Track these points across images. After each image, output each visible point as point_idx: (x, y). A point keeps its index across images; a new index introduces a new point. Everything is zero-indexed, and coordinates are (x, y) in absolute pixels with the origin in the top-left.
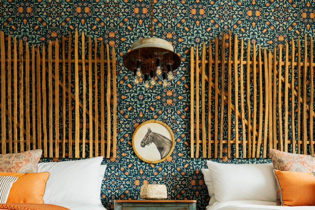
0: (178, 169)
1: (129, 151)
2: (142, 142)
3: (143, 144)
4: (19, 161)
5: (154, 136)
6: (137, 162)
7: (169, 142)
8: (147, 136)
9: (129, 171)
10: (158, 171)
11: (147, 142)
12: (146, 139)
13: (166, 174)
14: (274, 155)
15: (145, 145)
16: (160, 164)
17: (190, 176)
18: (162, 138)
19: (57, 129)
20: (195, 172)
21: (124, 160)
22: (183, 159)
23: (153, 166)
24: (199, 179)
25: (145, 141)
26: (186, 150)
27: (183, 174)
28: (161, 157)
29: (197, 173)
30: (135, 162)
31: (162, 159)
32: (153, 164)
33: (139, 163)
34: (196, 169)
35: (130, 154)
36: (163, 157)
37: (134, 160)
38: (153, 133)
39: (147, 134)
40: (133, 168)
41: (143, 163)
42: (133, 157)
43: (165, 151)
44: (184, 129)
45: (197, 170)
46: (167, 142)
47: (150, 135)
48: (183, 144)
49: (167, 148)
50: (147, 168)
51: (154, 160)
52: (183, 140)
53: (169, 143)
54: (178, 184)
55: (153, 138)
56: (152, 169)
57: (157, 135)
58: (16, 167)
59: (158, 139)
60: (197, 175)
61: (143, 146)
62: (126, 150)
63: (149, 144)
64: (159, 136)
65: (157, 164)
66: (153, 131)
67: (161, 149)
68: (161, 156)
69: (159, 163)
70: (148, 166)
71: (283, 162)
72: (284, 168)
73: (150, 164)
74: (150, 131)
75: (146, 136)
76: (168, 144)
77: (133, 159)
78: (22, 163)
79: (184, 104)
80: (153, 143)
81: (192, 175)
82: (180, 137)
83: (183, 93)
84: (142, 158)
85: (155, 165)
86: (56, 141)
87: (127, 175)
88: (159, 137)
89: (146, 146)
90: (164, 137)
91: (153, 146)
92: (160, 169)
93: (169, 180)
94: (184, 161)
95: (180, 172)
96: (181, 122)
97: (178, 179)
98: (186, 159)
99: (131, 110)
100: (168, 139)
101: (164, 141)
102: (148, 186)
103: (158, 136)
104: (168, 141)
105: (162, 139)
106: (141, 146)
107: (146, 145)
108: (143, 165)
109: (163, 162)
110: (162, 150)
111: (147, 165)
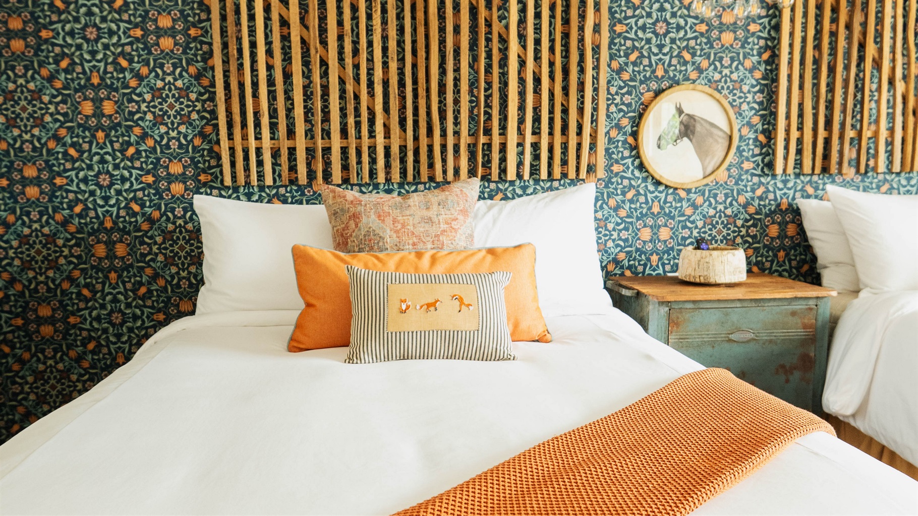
0: (742, 200)
1: (630, 160)
2: (661, 138)
3: (663, 142)
5: (689, 122)
6: (646, 186)
7: (725, 136)
8: (673, 123)
9: (627, 206)
10: (695, 206)
11: (671, 138)
12: (671, 130)
13: (712, 212)
15: (668, 143)
16: (700, 190)
17: (767, 215)
18: (708, 127)
20: (779, 205)
21: (618, 182)
22: (753, 175)
23: (683, 194)
24: (787, 223)
25: (668, 135)
26: (760, 154)
27: (752, 210)
28: (704, 173)
29: (784, 207)
30: (643, 185)
31: (705, 176)
32: (683, 189)
33: (651, 188)
34: (782, 198)
35: (632, 167)
36: (707, 174)
37: (640, 181)
38: (688, 115)
39: (674, 117)
40: (638, 200)
41: (661, 188)
42: (637, 173)
43: (713, 157)
44: (759, 103)
45: (785, 200)
46: (720, 137)
47: (680, 120)
48: (756, 140)
49: (718, 149)
50: (670, 198)
51: (686, 181)
52: (756, 132)
53: (723, 138)
54: (738, 235)
55: (687, 126)
56: (681, 200)
57: (695, 120)
59: (699, 128)
60: (783, 213)
61: (663, 148)
62: (623, 158)
63: (676, 141)
64: (702, 122)
65: (694, 190)
66: (687, 110)
68: (704, 169)
69: (696, 188)
70: (671, 194)
73: (676, 189)
76: (720, 140)
77: (639, 178)
79: (762, 42)
80: (685, 139)
81: (771, 213)
82: (749, 124)
83: (761, 18)
84: (661, 176)
85: (689, 191)
87: (622, 215)
88: (702, 125)
90: (713, 125)
91: (685, 146)
92: (700, 200)
93: (720, 226)
94: (756, 180)
95: (745, 206)
96: (753, 86)
97: (739, 223)
98: (759, 176)
99: (636, 59)
100: (721, 130)
101: (711, 135)
104: (720, 134)
105: (706, 130)
106: (659, 147)
108: (660, 192)
109: (706, 185)
110: (707, 156)
111: (671, 191)
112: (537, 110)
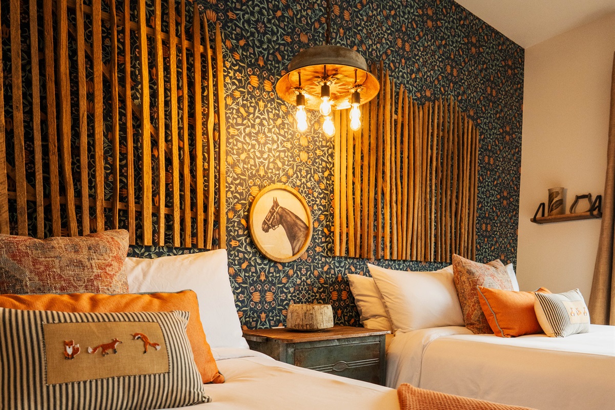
0: (316, 273)
1: (243, 238)
2: (265, 223)
3: (266, 226)
4: (104, 262)
5: (282, 213)
6: (255, 259)
7: (304, 226)
8: (272, 212)
9: (243, 274)
10: (288, 277)
11: (271, 224)
12: (271, 218)
13: (299, 281)
14: (461, 263)
15: (269, 228)
16: (291, 265)
17: (331, 285)
19: (100, 175)
20: (337, 278)
21: (235, 255)
22: (322, 256)
23: (280, 267)
24: (342, 290)
25: (269, 221)
26: (326, 242)
27: (322, 281)
28: (293, 252)
29: (340, 279)
30: (253, 258)
31: (293, 255)
32: (280, 263)
33: (259, 261)
34: (338, 273)
35: (245, 244)
36: (295, 253)
37: (251, 255)
38: (281, 207)
39: (273, 208)
40: (250, 270)
41: (266, 261)
42: (249, 249)
43: (298, 241)
44: (324, 206)
45: (340, 275)
46: (302, 227)
47: (277, 210)
48: (323, 231)
49: (301, 235)
50: (272, 270)
51: (283, 257)
52: (322, 226)
53: (304, 228)
54: (315, 298)
55: (281, 216)
56: (279, 272)
57: (286, 212)
58: (103, 277)
59: (289, 219)
60: (339, 283)
61: (266, 230)
62: (239, 236)
63: (274, 226)
64: (290, 214)
65: (287, 264)
66: (281, 205)
67: (292, 237)
68: (293, 249)
69: (289, 263)
70: (272, 266)
71: (473, 274)
72: (476, 282)
73: (276, 262)
74: (276, 204)
75: (270, 212)
76: (302, 229)
77: (250, 253)
78: (111, 265)
79: (324, 164)
80: (280, 225)
81: (333, 284)
82: (318, 220)
83: (323, 146)
84: (266, 252)
85: (283, 264)
86: (99, 204)
87: (239, 282)
88: (290, 216)
89: (271, 230)
90: (297, 217)
91: (280, 230)
92: (291, 272)
93: (304, 292)
94: (323, 259)
95: (319, 277)
96: (320, 194)
97: (315, 290)
98: (325, 257)
99: (245, 159)
100: (303, 222)
101: (296, 224)
102: (313, 308)
103: (288, 214)
104: (302, 224)
105: (293, 220)
106: (263, 230)
107: (271, 228)
108: (265, 265)
109: (295, 261)
110: (294, 240)
111: (272, 264)
112: (169, 186)
